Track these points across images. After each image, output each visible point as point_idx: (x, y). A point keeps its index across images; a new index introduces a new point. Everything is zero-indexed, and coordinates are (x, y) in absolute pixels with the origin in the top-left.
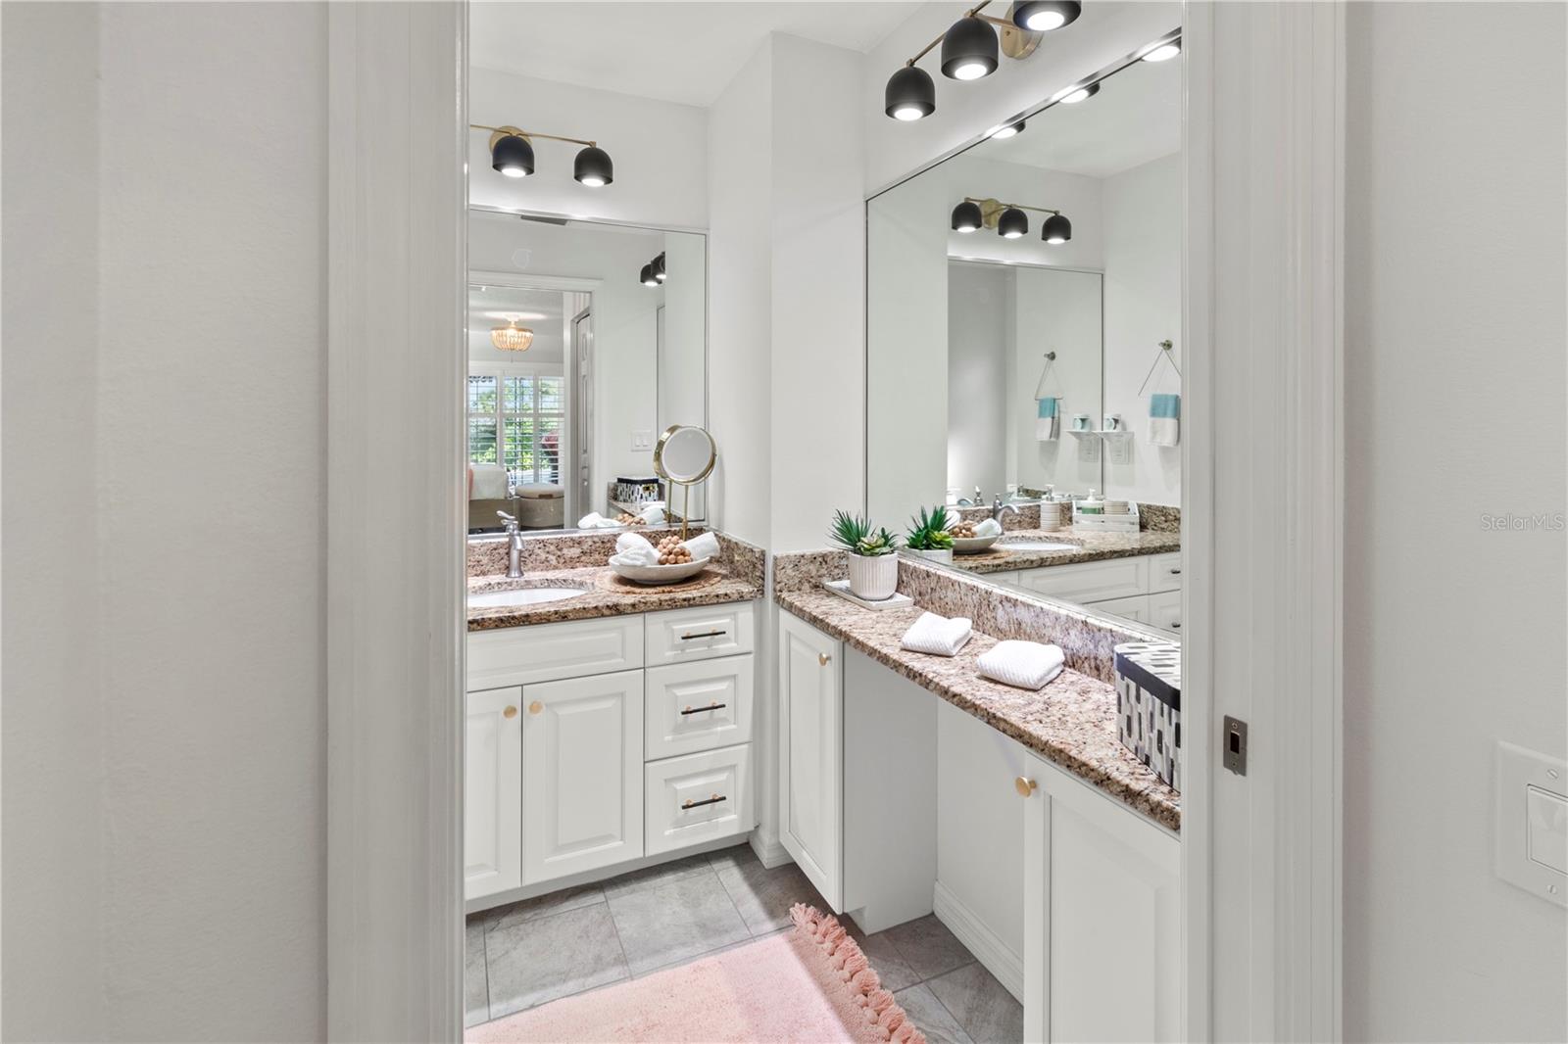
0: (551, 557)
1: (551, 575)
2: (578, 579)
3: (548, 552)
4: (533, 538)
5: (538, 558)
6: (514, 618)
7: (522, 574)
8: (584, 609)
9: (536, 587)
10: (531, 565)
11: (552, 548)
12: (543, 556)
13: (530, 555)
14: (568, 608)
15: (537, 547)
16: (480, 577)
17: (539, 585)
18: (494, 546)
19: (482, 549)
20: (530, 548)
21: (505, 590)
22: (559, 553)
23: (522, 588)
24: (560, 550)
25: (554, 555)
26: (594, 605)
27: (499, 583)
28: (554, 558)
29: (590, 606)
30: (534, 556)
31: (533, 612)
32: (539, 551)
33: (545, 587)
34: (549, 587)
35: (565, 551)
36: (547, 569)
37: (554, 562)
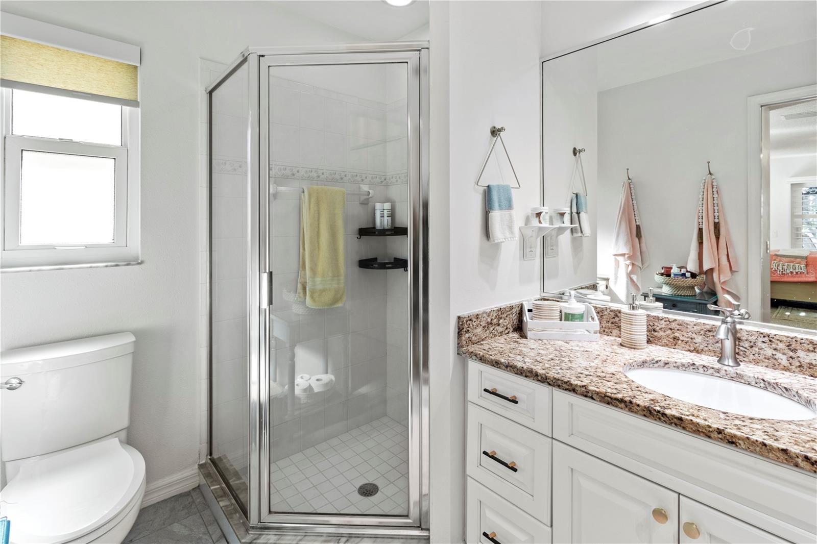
0: (779, 355)
1: (771, 375)
2: (805, 394)
3: (775, 349)
4: (756, 329)
5: (762, 352)
6: (664, 415)
7: (737, 364)
8: (765, 445)
9: (749, 384)
10: (751, 357)
11: (781, 346)
12: (769, 352)
13: (752, 347)
14: (738, 433)
15: (761, 339)
16: (693, 354)
17: (753, 383)
18: (708, 327)
19: (695, 327)
20: (753, 338)
21: (712, 375)
22: (791, 354)
23: (732, 379)
24: (794, 351)
25: (784, 354)
26: (784, 447)
27: (704, 366)
28: (784, 358)
29: (776, 445)
30: (756, 349)
31: (691, 418)
32: (763, 345)
33: (760, 387)
34: (766, 388)
35: (801, 353)
36: (774, 367)
37: (784, 361)
